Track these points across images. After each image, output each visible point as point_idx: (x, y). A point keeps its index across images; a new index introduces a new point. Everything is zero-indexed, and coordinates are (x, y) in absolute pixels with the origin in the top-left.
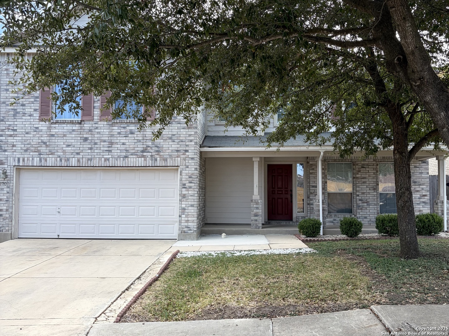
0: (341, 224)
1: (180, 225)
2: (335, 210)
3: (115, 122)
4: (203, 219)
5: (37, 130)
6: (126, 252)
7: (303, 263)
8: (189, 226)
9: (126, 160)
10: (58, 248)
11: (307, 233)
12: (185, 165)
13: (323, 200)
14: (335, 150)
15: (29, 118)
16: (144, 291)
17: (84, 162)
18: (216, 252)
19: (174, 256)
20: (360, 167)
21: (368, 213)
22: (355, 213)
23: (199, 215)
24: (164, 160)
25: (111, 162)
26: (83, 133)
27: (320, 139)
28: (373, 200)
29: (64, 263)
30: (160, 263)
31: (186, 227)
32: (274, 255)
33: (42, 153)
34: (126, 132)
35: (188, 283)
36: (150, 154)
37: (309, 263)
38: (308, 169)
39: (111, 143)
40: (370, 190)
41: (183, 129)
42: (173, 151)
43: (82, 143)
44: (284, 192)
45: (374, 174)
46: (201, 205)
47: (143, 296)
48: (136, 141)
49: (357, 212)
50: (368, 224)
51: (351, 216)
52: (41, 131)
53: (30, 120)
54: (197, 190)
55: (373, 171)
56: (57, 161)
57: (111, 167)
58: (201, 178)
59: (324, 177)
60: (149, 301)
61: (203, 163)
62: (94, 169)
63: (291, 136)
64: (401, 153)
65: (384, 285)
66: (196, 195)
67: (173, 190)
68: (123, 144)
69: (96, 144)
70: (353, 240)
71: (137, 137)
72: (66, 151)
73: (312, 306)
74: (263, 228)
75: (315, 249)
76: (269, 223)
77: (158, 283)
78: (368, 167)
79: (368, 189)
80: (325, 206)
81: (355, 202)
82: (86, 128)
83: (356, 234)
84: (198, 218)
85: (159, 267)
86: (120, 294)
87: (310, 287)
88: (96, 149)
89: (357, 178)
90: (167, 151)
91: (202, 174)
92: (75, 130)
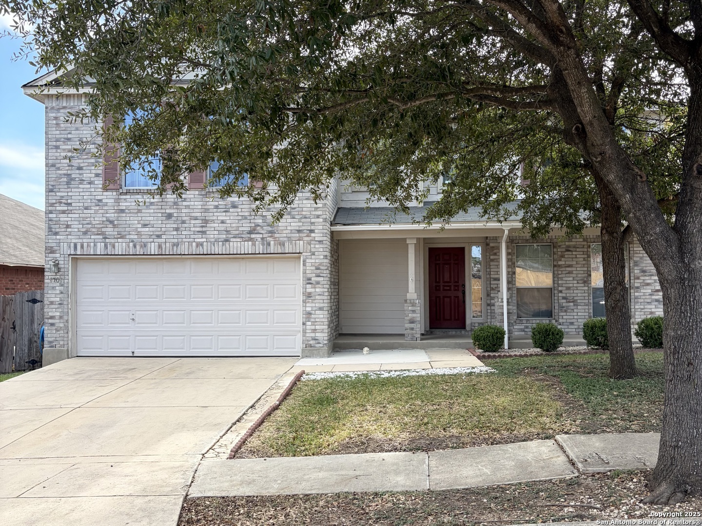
0: (533, 333)
1: (304, 336)
2: (527, 314)
3: (211, 190)
4: (336, 328)
5: (100, 204)
6: (231, 374)
7: (475, 385)
8: (316, 338)
9: (227, 245)
10: (136, 370)
11: (484, 346)
12: (310, 252)
13: (508, 299)
14: (524, 227)
15: (88, 186)
16: (261, 422)
17: (167, 249)
18: (355, 373)
19: (298, 378)
20: (564, 250)
21: (575, 317)
22: (556, 318)
23: (331, 322)
24: (280, 245)
25: (205, 248)
26: (166, 207)
27: (502, 212)
28: (583, 298)
29: (148, 389)
30: (279, 387)
31: (313, 339)
32: (435, 376)
33: (108, 237)
34: (226, 205)
35: (319, 413)
36: (261, 236)
37: (482, 386)
38: (488, 254)
39: (206, 221)
40: (578, 283)
41: (307, 199)
42: (293, 231)
43: (164, 222)
44: (452, 288)
45: (584, 260)
46: (333, 308)
47: (261, 428)
48: (240, 218)
49: (559, 316)
50: (575, 333)
51: (550, 321)
52: (106, 204)
53: (89, 190)
54: (328, 286)
55: (583, 256)
56: (129, 247)
57: (205, 255)
58: (333, 270)
59: (511, 265)
60: (269, 434)
61: (335, 247)
62: (181, 257)
63: (460, 208)
64: (611, 233)
65: (579, 412)
66: (326, 294)
67: (294, 286)
68: (223, 222)
69: (183, 222)
70: (549, 355)
71: (241, 212)
72: (142, 233)
73: (481, 437)
74: (422, 340)
75: (493, 368)
76: (432, 332)
77: (278, 412)
78: (575, 249)
79: (576, 282)
80: (510, 307)
81: (556, 301)
82: (169, 200)
83: (555, 347)
84: (329, 326)
85: (279, 393)
86: (229, 426)
87: (480, 415)
88: (184, 229)
89: (559, 266)
90: (285, 232)
91: (334, 264)
92: (154, 202)
